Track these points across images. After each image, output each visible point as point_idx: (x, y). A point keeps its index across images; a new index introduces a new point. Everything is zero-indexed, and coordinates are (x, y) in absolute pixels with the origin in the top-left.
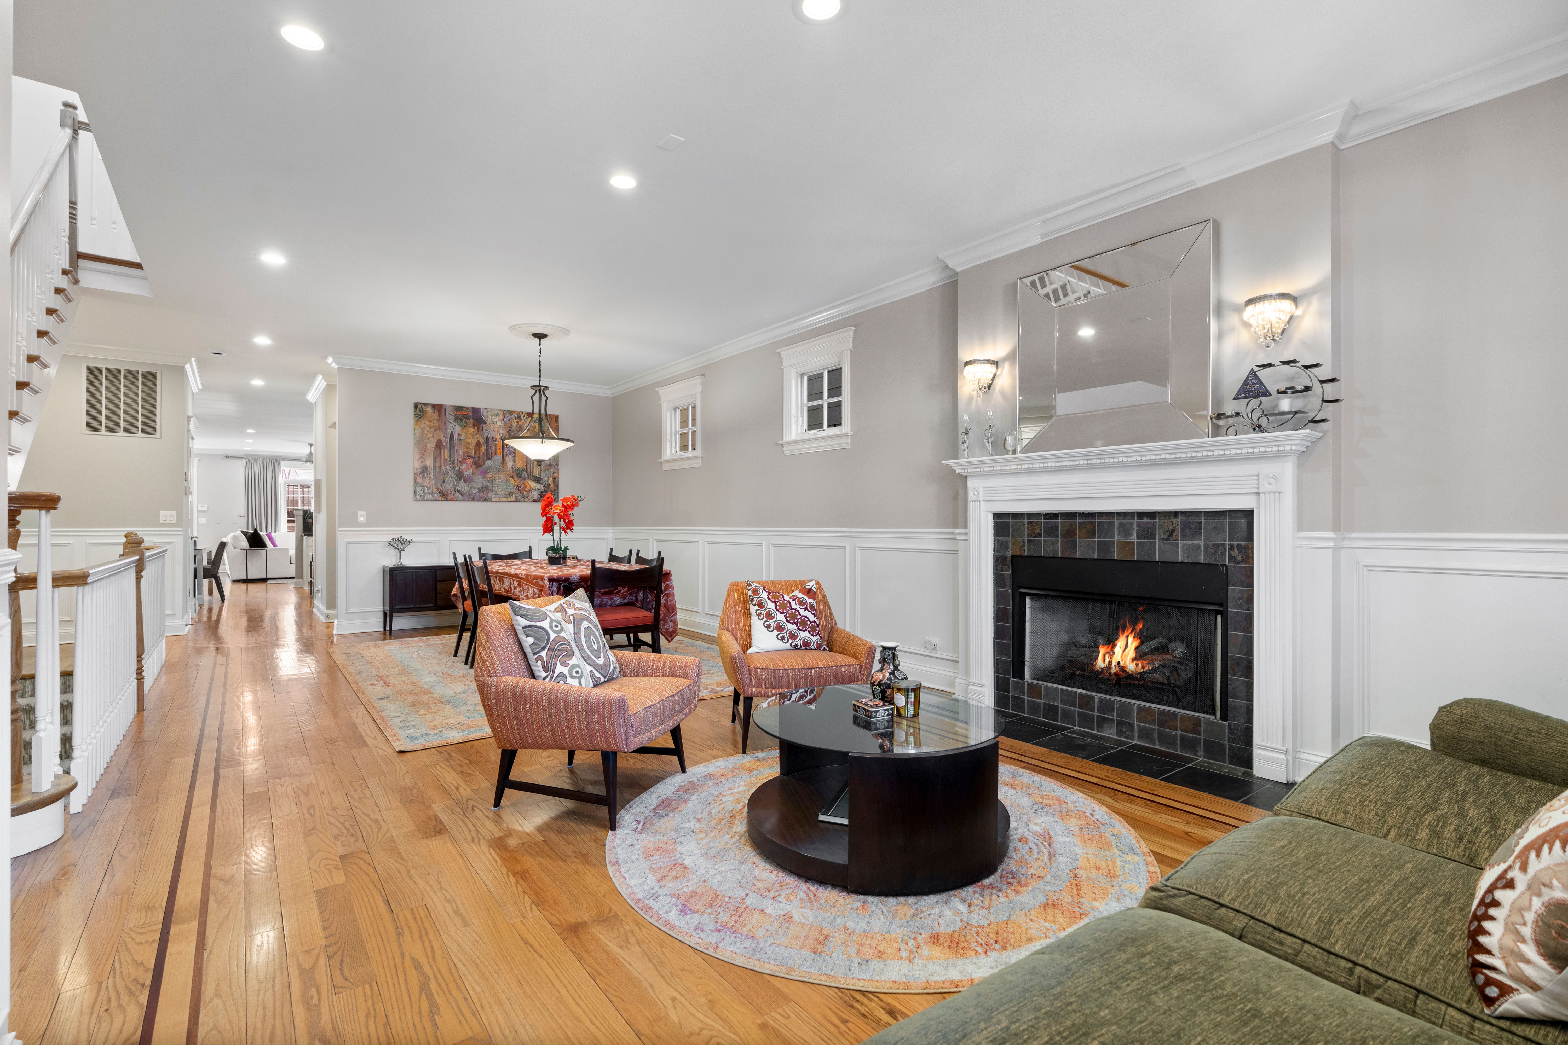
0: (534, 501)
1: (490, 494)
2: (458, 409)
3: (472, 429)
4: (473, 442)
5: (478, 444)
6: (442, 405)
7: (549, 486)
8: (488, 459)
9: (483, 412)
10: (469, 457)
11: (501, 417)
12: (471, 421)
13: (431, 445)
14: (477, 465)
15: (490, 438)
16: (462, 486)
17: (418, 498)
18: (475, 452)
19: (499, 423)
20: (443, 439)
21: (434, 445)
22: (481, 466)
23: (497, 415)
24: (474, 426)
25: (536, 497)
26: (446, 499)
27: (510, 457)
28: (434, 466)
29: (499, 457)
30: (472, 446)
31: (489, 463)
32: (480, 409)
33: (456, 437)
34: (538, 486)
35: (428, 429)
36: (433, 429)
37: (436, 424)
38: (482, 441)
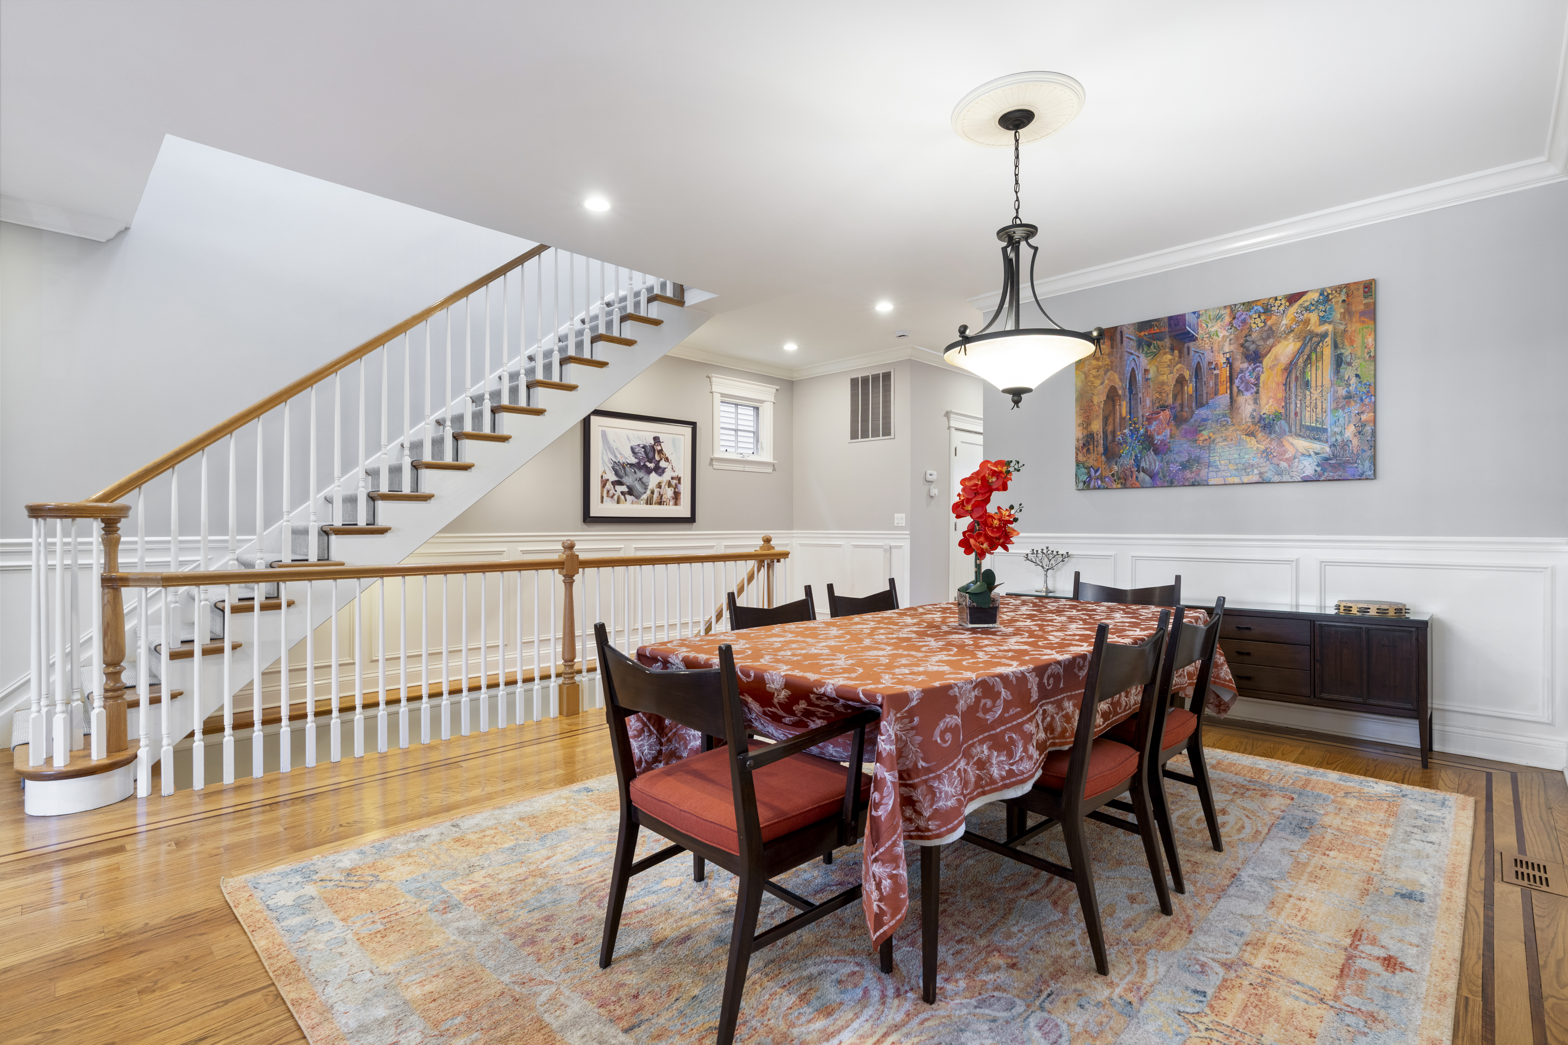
0: (1306, 480)
1: (1204, 472)
2: (1143, 326)
3: (1169, 357)
4: (1170, 379)
5: (1181, 381)
6: (1116, 328)
7: (1346, 444)
8: (1200, 405)
9: (1190, 319)
10: (1163, 407)
11: (1227, 319)
12: (1167, 342)
13: (1099, 398)
14: (1178, 420)
15: (1204, 365)
16: (1151, 461)
17: (1081, 485)
18: (1175, 397)
19: (1223, 333)
20: (1118, 384)
21: (1103, 397)
22: (1186, 420)
23: (1219, 317)
24: (1172, 349)
25: (1309, 471)
26: (1125, 486)
27: (1248, 395)
28: (1105, 433)
29: (1223, 399)
30: (1169, 388)
31: (1203, 412)
32: (1183, 316)
33: (1139, 377)
34: (1317, 446)
35: (1094, 372)
36: (1102, 372)
37: (1108, 361)
38: (1187, 374)
